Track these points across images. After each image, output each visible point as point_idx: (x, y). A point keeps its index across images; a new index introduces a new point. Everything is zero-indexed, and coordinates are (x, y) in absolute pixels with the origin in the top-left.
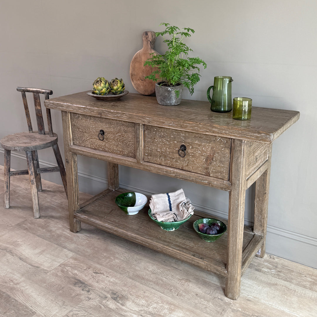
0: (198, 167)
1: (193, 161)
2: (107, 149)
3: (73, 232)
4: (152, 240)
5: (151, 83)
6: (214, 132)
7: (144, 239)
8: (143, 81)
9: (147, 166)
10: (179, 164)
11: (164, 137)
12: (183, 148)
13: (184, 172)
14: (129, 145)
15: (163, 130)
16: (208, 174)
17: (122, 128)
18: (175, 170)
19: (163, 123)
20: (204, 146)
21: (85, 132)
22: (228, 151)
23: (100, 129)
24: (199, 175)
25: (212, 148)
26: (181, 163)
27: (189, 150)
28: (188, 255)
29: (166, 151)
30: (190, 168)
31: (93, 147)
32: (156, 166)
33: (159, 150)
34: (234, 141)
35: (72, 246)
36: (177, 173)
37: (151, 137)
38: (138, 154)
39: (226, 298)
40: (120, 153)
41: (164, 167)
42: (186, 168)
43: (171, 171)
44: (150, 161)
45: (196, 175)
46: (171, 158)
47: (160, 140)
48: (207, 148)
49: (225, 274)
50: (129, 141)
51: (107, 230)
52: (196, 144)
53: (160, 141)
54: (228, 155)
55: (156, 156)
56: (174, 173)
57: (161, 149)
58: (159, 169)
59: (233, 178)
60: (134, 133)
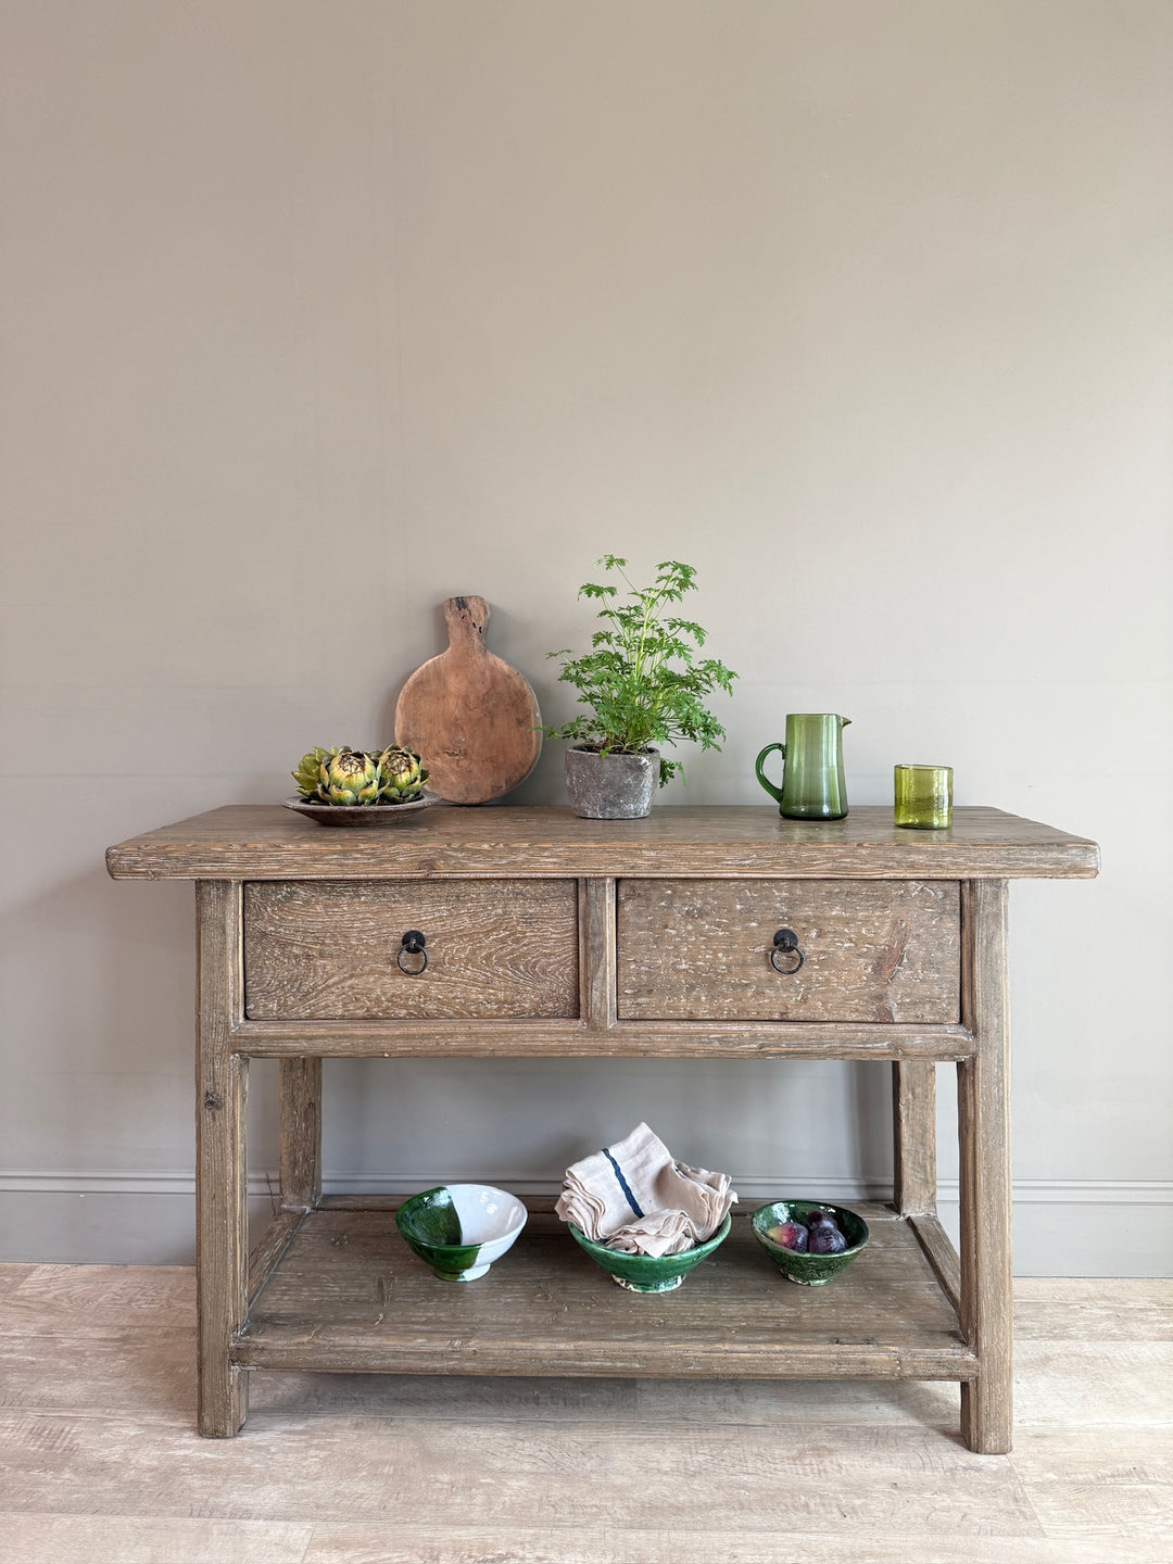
0: (846, 999)
1: (828, 981)
2: (431, 1007)
3: (224, 1436)
4: (647, 1339)
5: (492, 761)
6: (912, 866)
7: (617, 1345)
8: (457, 758)
9: (637, 1035)
10: (771, 1002)
11: (702, 914)
12: (784, 941)
13: (793, 1029)
14: (544, 972)
15: (700, 887)
16: (885, 1018)
17: (516, 909)
18: (758, 1027)
19: (717, 861)
20: (866, 921)
21: (322, 955)
22: (952, 924)
23: (406, 929)
24: (853, 1027)
25: (894, 924)
26: (783, 994)
27: (809, 946)
28: (819, 1348)
29: (713, 964)
30: (818, 1008)
31: (360, 1013)
32: (675, 1027)
33: (684, 967)
34: (972, 890)
35: (271, 1496)
36: (766, 1036)
37: (650, 922)
38: (596, 995)
40: (499, 1010)
41: (711, 1026)
42: (801, 1013)
43: (740, 1034)
44: (649, 1015)
45: (842, 1027)
46: (735, 986)
47: (690, 927)
48: (878, 928)
49: (967, 1365)
50: (545, 955)
51: (425, 1364)
52: (838, 919)
53: (689, 932)
54: (952, 938)
55: (673, 990)
56: (754, 1037)
57: (694, 960)
58: (690, 1036)
59: (979, 1011)
60: (571, 922)
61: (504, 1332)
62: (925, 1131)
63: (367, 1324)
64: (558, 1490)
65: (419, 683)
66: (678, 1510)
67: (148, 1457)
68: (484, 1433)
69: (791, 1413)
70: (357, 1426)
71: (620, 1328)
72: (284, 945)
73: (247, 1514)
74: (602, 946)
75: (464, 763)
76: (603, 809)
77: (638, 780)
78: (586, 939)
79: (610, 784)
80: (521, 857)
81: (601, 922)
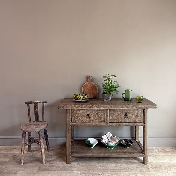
0: (132, 120)
1: (130, 119)
2: (90, 121)
4: (111, 153)
5: (93, 94)
6: (139, 107)
7: (108, 154)
9: (111, 124)
10: (125, 121)
11: (118, 112)
12: (126, 115)
13: (127, 123)
14: (102, 118)
15: (118, 109)
16: (136, 122)
17: (99, 112)
18: (123, 123)
20: (134, 113)
21: (79, 116)
22: (143, 113)
23: (87, 114)
24: (133, 123)
25: (137, 113)
26: (126, 120)
27: (128, 115)
28: (129, 154)
29: (119, 117)
30: (129, 121)
31: (83, 122)
32: (115, 123)
34: (145, 109)
35: (75, 169)
36: (124, 124)
37: (113, 113)
38: (107, 120)
39: (145, 165)
40: (97, 122)
41: (119, 123)
42: (128, 122)
43: (121, 124)
44: (112, 122)
46: (121, 119)
48: (135, 113)
49: (143, 156)
50: (102, 116)
51: (90, 156)
52: (131, 112)
53: (116, 114)
54: (143, 114)
55: (115, 120)
56: (123, 124)
57: (117, 117)
58: (116, 124)
59: (145, 121)
60: (104, 113)
61: (97, 153)
62: (138, 132)
63: (83, 152)
64: (104, 168)
65: (85, 85)
66: (116, 170)
67: (62, 166)
68: (95, 163)
69: (126, 161)
70: (82, 162)
71: (109, 152)
72: (75, 115)
73: (74, 171)
74: (108, 115)
75: (90, 94)
76: (106, 100)
77: (110, 97)
78: (106, 115)
79: (107, 98)
80: (100, 107)
81: (108, 113)
